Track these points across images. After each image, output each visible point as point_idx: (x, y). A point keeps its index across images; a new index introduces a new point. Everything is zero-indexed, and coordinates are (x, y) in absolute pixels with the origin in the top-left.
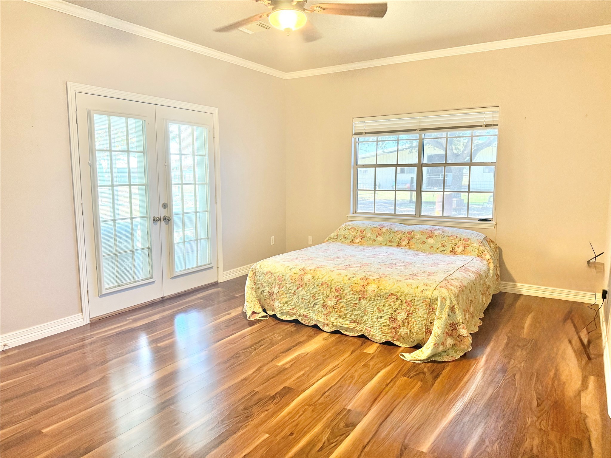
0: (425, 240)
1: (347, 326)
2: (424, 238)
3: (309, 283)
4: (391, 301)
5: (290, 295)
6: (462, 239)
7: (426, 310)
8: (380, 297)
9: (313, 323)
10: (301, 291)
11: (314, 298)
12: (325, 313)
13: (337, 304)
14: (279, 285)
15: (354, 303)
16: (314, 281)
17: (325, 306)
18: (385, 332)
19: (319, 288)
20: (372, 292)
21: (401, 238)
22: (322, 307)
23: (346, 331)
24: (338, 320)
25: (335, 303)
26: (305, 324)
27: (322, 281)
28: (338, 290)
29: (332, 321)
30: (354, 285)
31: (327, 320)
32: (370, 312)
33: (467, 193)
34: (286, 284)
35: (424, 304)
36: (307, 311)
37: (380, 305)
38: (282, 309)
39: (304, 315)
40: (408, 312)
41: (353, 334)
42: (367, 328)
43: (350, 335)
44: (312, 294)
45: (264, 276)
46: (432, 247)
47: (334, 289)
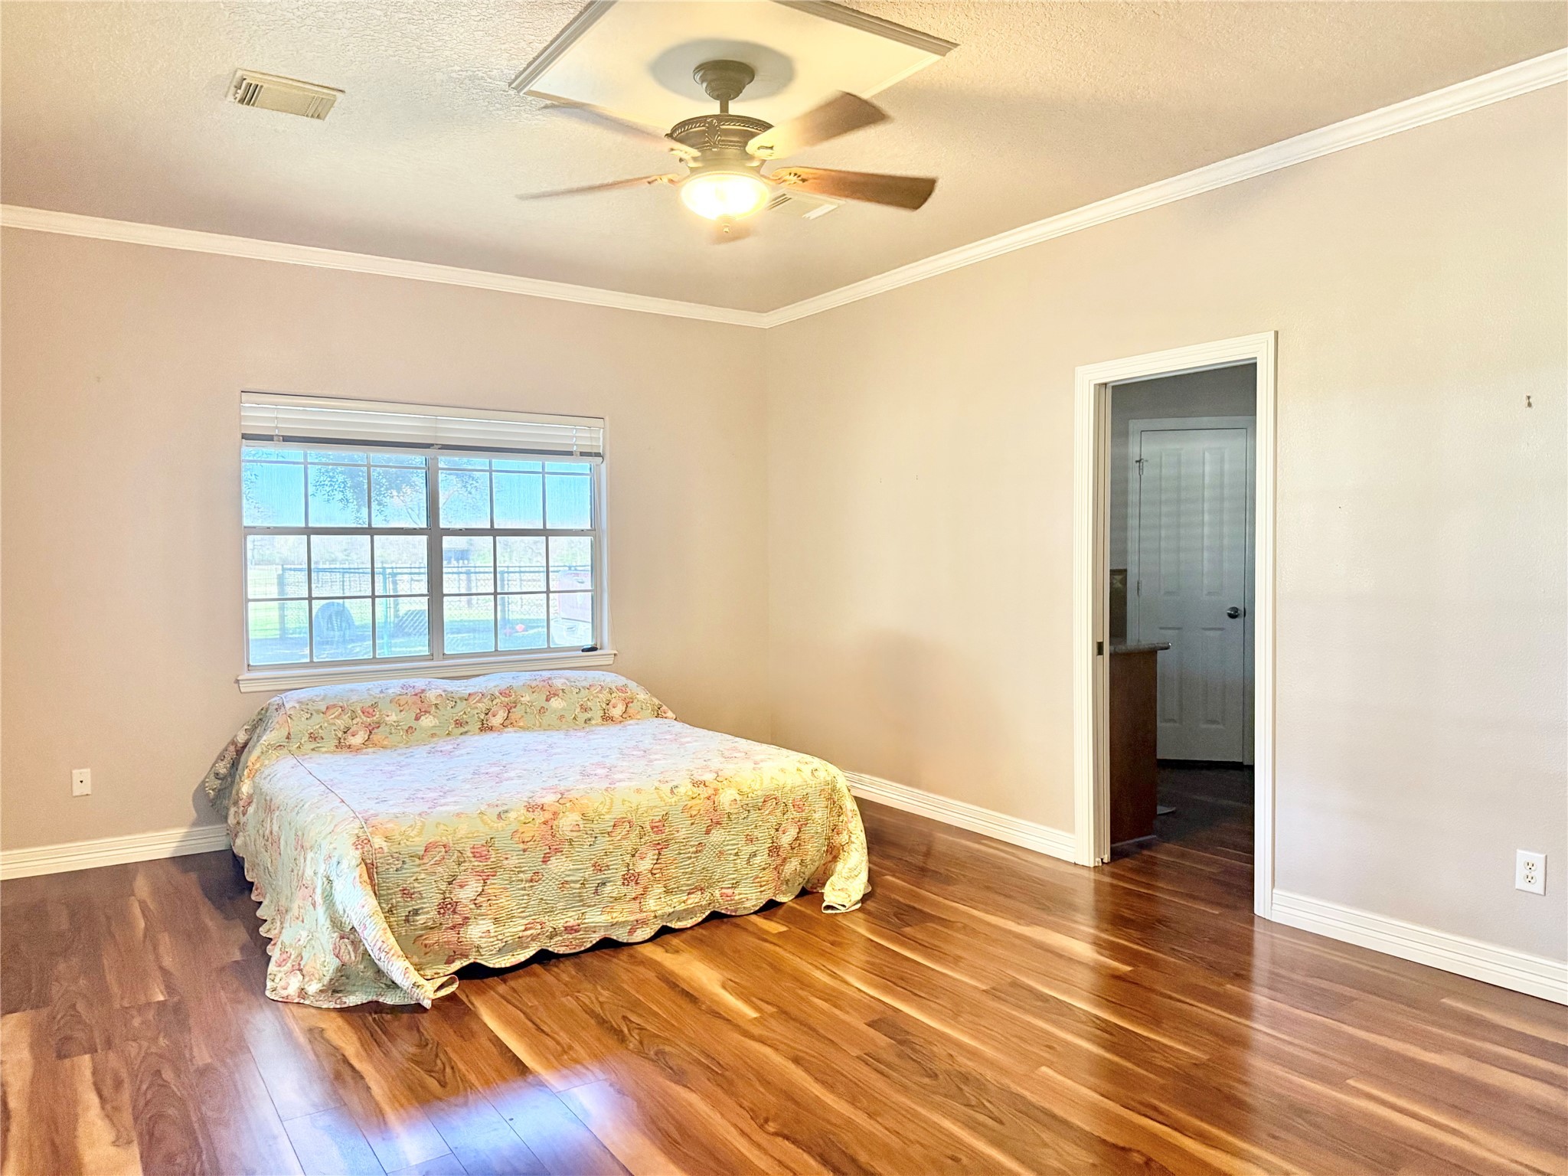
0: (545, 704)
1: (683, 907)
2: (539, 700)
3: (579, 834)
4: (767, 812)
5: (519, 889)
6: (614, 689)
7: (827, 807)
8: (749, 811)
9: (596, 938)
10: (559, 865)
11: (598, 868)
12: (634, 895)
13: (659, 861)
14: (479, 873)
15: (697, 843)
16: (592, 826)
17: (631, 878)
18: (764, 883)
19: (608, 839)
20: (730, 805)
21: (489, 710)
22: (623, 884)
23: (679, 920)
24: (663, 899)
25: (655, 861)
26: (568, 951)
27: (614, 816)
28: (657, 827)
29: (653, 908)
30: (690, 803)
31: (641, 911)
32: (730, 852)
33: (545, 595)
34: (505, 862)
35: (823, 796)
36: (574, 913)
37: (750, 828)
38: (500, 937)
39: (566, 928)
40: (799, 824)
41: (693, 920)
42: (724, 891)
43: (689, 926)
44: (591, 859)
45: (418, 862)
46: (562, 716)
47: (649, 828)
